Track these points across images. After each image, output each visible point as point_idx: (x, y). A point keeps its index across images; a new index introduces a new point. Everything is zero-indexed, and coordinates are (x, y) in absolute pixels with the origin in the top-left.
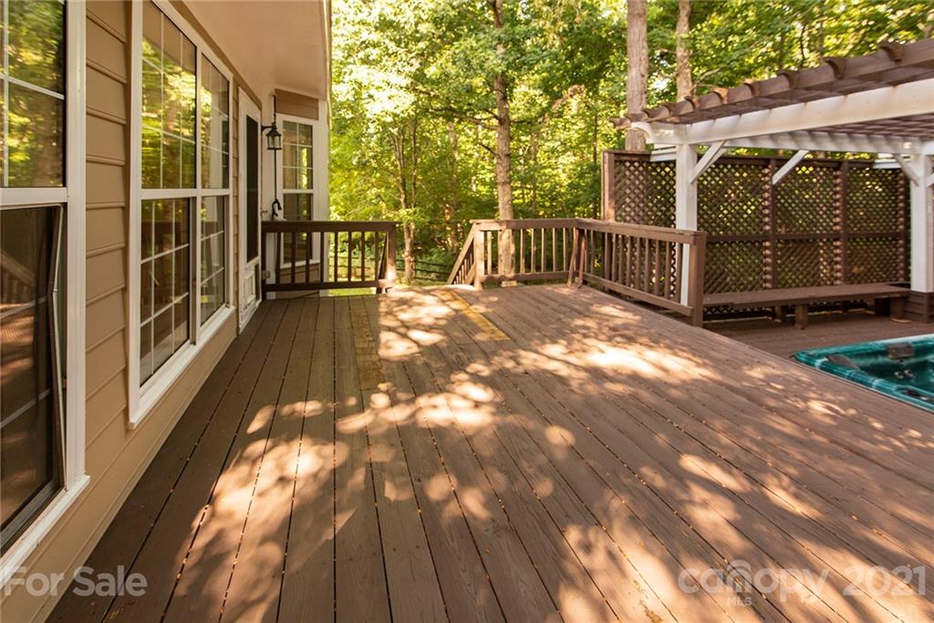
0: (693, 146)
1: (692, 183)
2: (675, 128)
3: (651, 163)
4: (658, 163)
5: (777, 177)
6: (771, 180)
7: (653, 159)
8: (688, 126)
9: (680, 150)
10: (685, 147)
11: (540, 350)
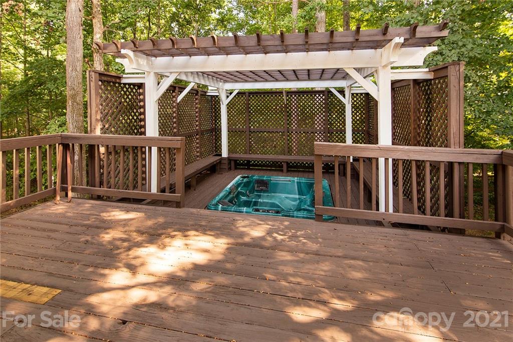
0: (156, 74)
1: (156, 101)
2: (147, 59)
3: (120, 84)
4: (125, 84)
5: (180, 98)
6: (177, 100)
7: (124, 81)
8: (153, 58)
9: (148, 76)
10: (152, 74)
11: (106, 286)
